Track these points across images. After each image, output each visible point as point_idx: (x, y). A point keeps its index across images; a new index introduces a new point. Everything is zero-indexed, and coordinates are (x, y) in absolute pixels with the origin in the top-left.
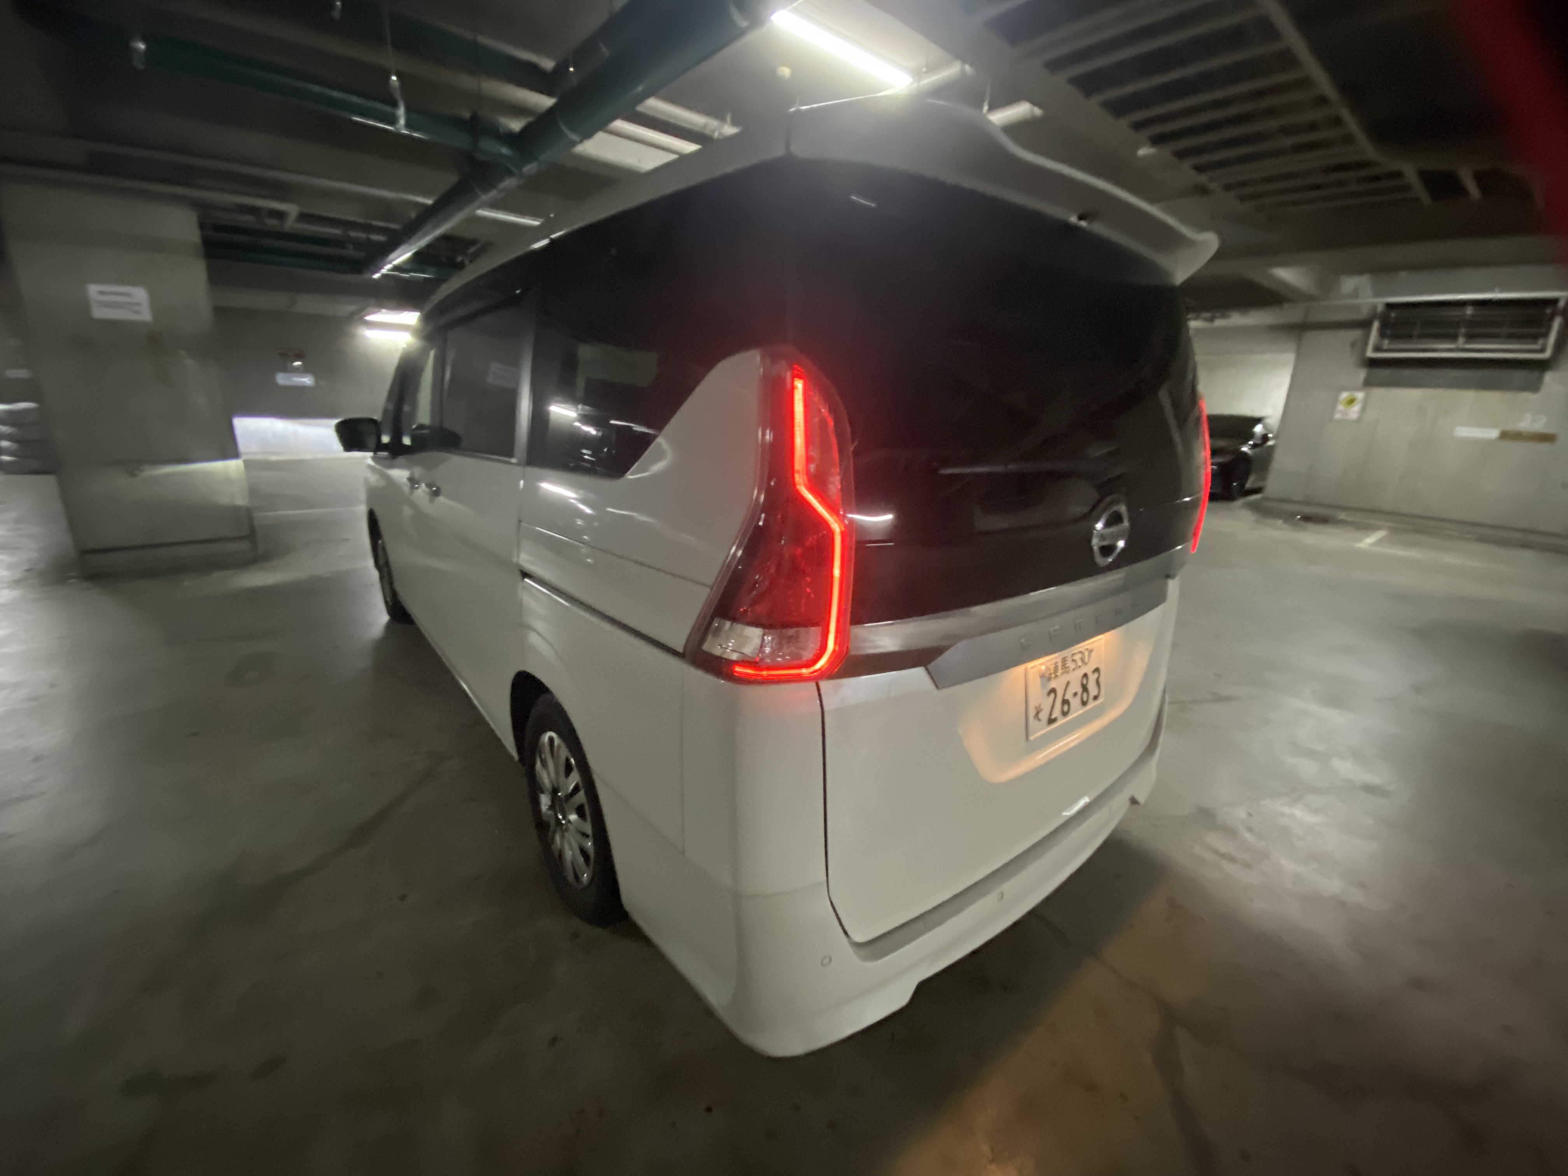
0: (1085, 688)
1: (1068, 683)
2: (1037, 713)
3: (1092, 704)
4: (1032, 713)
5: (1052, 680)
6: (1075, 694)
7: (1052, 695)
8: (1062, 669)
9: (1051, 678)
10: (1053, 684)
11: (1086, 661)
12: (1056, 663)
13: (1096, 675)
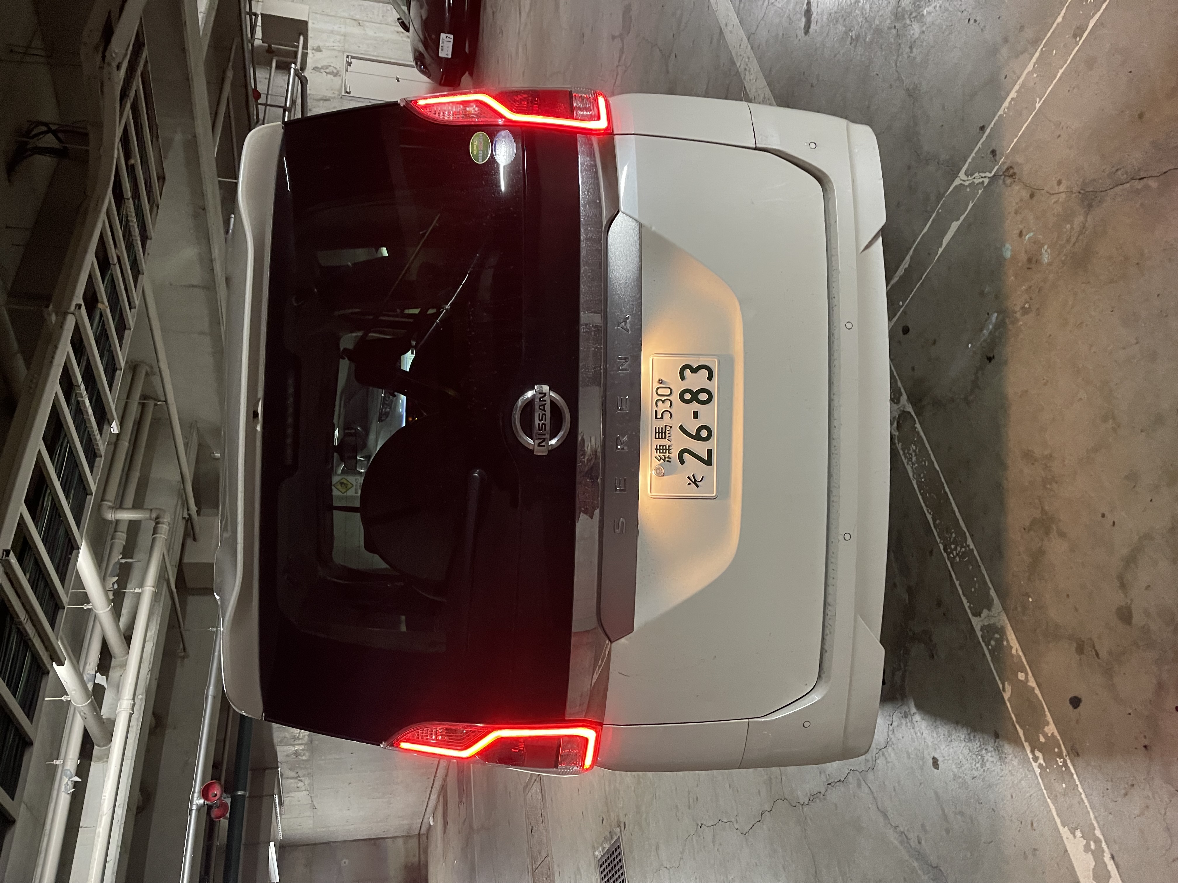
0: (695, 397)
1: (681, 428)
2: (695, 483)
3: (714, 386)
4: (693, 491)
5: (671, 455)
6: (696, 415)
7: (686, 455)
8: (665, 438)
9: (668, 457)
10: (675, 454)
11: (668, 392)
12: (656, 449)
13: (688, 372)
